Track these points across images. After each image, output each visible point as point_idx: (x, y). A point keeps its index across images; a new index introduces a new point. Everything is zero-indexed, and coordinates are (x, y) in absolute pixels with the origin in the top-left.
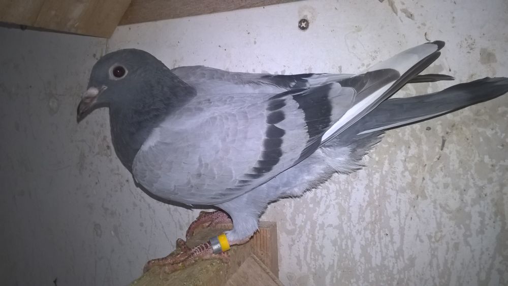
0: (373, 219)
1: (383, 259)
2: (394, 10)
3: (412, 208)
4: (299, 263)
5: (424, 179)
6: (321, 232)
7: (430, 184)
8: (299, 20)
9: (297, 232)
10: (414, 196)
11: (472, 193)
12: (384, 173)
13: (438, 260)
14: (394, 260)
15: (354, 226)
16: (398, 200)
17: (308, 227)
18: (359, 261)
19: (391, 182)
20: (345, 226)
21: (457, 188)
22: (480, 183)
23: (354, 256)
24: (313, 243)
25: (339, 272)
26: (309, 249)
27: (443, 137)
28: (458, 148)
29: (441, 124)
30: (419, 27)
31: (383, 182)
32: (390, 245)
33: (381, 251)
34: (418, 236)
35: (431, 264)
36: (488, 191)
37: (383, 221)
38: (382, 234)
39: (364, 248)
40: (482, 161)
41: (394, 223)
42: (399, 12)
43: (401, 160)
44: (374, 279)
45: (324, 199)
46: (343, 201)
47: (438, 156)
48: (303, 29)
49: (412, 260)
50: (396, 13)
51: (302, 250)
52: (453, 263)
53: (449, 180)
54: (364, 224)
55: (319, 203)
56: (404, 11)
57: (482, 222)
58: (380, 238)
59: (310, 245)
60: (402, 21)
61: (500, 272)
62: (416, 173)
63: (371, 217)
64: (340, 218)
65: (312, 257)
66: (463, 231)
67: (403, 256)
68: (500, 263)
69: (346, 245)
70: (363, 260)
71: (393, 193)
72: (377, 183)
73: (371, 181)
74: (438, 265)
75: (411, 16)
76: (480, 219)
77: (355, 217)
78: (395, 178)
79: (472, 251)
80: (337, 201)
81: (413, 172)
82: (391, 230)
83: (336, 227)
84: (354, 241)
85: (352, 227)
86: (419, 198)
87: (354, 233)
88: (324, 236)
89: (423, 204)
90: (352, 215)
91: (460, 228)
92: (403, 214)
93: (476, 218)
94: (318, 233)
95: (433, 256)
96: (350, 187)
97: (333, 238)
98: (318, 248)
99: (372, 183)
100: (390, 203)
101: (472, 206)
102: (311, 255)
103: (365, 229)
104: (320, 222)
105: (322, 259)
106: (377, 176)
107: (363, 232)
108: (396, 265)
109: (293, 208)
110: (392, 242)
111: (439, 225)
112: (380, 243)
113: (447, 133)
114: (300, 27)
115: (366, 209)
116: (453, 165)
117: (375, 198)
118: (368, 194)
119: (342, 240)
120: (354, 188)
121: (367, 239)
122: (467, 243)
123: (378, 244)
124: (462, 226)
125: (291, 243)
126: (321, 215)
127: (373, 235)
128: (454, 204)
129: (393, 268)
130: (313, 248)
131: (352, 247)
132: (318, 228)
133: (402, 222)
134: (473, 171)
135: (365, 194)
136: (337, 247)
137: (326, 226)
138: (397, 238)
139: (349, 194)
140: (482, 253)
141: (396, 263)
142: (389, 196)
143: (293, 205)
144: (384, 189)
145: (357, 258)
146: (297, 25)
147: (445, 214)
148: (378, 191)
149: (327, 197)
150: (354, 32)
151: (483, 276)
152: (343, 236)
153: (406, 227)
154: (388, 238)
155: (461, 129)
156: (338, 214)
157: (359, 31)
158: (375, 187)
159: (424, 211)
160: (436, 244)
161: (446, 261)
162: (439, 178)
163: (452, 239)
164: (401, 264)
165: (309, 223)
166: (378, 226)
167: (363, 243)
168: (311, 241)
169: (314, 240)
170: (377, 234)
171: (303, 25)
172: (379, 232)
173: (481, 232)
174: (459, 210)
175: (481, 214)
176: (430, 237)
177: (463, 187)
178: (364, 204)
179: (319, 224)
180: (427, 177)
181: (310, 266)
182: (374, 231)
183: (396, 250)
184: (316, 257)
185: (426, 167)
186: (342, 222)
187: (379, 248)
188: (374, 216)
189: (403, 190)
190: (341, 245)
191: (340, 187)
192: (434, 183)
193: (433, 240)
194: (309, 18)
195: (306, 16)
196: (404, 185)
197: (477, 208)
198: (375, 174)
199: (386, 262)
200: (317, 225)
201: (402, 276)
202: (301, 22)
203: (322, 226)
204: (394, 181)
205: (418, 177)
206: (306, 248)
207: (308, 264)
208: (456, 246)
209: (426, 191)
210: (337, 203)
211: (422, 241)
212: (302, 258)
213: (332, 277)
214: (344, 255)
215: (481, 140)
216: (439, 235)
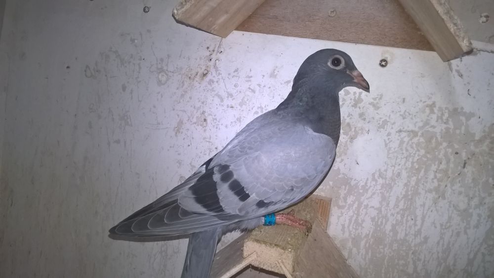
0: (405, 208)
1: (406, 235)
2: (451, 70)
3: (434, 204)
4: (343, 230)
5: (446, 186)
6: (364, 210)
7: (450, 190)
8: (380, 59)
9: (346, 208)
10: (437, 196)
11: (475, 201)
12: (420, 177)
13: (444, 241)
14: (413, 237)
15: (390, 210)
16: (425, 198)
17: (356, 205)
18: (389, 234)
19: (423, 184)
20: (383, 209)
21: (467, 196)
22: (483, 195)
23: (385, 230)
24: (357, 217)
25: (372, 240)
26: (353, 221)
27: (465, 160)
28: (474, 170)
29: (466, 152)
30: (465, 85)
31: (417, 184)
32: (413, 227)
33: (406, 230)
34: (434, 223)
35: (438, 243)
36: (487, 201)
37: (412, 209)
38: (409, 218)
39: (394, 226)
40: (487, 181)
41: (419, 213)
42: (454, 71)
43: (434, 171)
44: (396, 248)
45: (372, 188)
46: (386, 192)
47: (459, 173)
48: (383, 66)
49: (426, 239)
50: (452, 71)
51: (347, 221)
52: (453, 244)
53: (463, 190)
54: (398, 210)
55: (367, 190)
56: (458, 71)
57: (478, 221)
58: (407, 221)
59: (354, 218)
60: (454, 77)
61: (483, 254)
62: (441, 181)
63: (404, 206)
64: (381, 203)
65: (354, 227)
66: (465, 224)
67: (420, 235)
68: (485, 248)
69: (382, 222)
70: (391, 234)
71: (423, 192)
72: (413, 183)
73: (409, 182)
74: (443, 245)
75: (461, 76)
76: (478, 218)
77: (392, 204)
78: (427, 182)
79: (468, 239)
80: (381, 191)
81: (440, 180)
82: (416, 217)
83: (376, 209)
84: (387, 220)
85: (389, 210)
86: (440, 198)
87: (389, 215)
88: (366, 214)
89: (442, 203)
90: (390, 203)
91: (464, 222)
92: (427, 207)
93: (475, 218)
94: (362, 210)
95: (442, 238)
96: (393, 183)
97: (373, 216)
98: (360, 221)
99: (410, 182)
100: (419, 198)
101: (474, 209)
102: (353, 225)
103: (398, 213)
104: (365, 203)
105: (362, 229)
106: (414, 178)
107: (395, 215)
108: (414, 240)
109: (347, 190)
110: (415, 225)
111: (450, 218)
112: (406, 224)
113: (469, 159)
114: (380, 64)
115: (401, 200)
116: (468, 180)
117: (410, 193)
118: (405, 190)
119: (379, 219)
120: (396, 184)
121: (397, 220)
122: (466, 233)
123: (404, 225)
124: (465, 221)
125: (340, 215)
126: (367, 199)
127: (402, 218)
128: (462, 206)
129: (412, 242)
130: (356, 220)
131: (386, 224)
132: (363, 208)
133: (425, 212)
134: (480, 187)
135: (403, 190)
136: (374, 223)
137: (369, 207)
138: (419, 222)
139: (391, 188)
140: (474, 241)
141: (415, 239)
142: (420, 194)
143: (347, 188)
144: (417, 188)
145: (387, 232)
146: (379, 62)
147: (455, 211)
148: (413, 189)
149: (374, 187)
150: (419, 77)
151: (472, 256)
152: (380, 216)
153: (427, 217)
154: (413, 222)
155: (478, 158)
156: (380, 200)
157: (423, 77)
158: (411, 185)
159: (441, 207)
160: (445, 231)
161: (449, 242)
162: (457, 187)
163: (456, 229)
164: (418, 240)
165: (357, 203)
166: (407, 213)
167: (394, 222)
168: (355, 216)
169: (358, 215)
170: (405, 218)
171: (383, 63)
172: (407, 216)
173: (477, 227)
174: (465, 210)
175: (479, 215)
176: (441, 225)
177: (471, 196)
178: (401, 197)
179: (365, 205)
180: (449, 185)
181: (352, 233)
182: (404, 216)
183: (416, 230)
184: (357, 227)
185: (449, 179)
186: (382, 206)
187: (405, 228)
188: (406, 205)
189: (430, 191)
190: (378, 221)
191: (386, 182)
192: (452, 189)
193: (444, 227)
194: (389, 60)
195: (387, 58)
196: (432, 188)
197: (478, 211)
198: (413, 177)
199: (407, 238)
200: (363, 205)
201: (417, 249)
202: (382, 61)
203: (366, 207)
204: (425, 184)
205: (443, 184)
206: (350, 220)
207: (350, 232)
208: (458, 234)
209: (446, 195)
210: (380, 193)
211: (436, 227)
212: (346, 226)
213: (366, 242)
214: (379, 229)
215: (490, 167)
216: (448, 224)
